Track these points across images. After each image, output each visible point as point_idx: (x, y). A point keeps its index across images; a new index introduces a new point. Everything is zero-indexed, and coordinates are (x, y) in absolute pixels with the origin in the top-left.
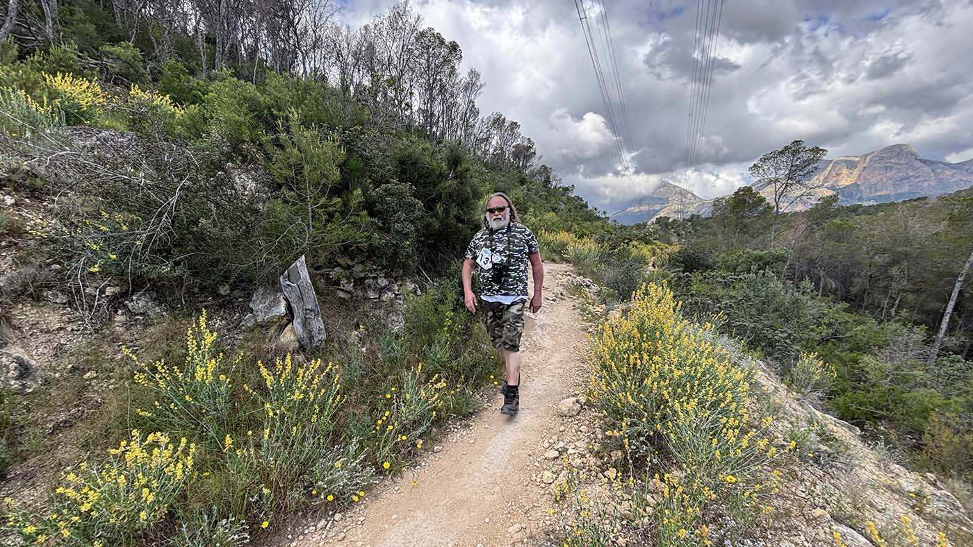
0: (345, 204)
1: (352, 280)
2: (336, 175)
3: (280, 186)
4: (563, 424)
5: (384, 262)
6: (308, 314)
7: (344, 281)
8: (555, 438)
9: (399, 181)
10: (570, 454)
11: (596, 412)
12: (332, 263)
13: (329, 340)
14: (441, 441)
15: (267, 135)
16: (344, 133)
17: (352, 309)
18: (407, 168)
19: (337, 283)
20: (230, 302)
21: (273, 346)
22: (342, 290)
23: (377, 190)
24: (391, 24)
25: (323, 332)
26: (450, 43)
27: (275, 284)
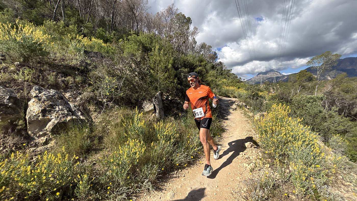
9: (185, 68)
24: (168, 12)
25: (164, 116)
26: (188, 18)
27: (149, 100)
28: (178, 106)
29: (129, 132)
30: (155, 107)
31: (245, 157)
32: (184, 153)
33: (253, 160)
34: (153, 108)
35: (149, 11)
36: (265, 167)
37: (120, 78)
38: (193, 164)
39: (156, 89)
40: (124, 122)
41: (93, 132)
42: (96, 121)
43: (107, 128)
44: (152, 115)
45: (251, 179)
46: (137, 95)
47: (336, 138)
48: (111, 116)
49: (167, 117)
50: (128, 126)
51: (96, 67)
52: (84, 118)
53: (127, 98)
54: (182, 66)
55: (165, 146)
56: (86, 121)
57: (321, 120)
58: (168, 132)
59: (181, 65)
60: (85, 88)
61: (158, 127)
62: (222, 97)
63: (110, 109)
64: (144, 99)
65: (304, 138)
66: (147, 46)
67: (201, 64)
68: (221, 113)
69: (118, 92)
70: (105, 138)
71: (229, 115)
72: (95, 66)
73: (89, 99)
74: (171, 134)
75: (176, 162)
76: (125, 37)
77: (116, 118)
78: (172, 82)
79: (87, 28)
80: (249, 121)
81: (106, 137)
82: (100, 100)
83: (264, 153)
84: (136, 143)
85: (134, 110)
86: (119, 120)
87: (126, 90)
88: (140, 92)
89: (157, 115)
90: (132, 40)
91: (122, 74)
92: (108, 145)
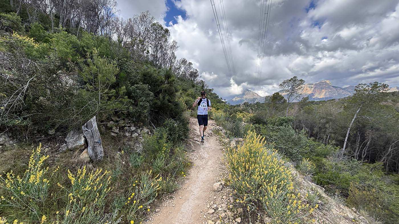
0: (117, 93)
1: (118, 128)
2: (114, 79)
3: (86, 83)
4: (215, 195)
5: (134, 120)
6: (95, 144)
7: (114, 128)
8: (212, 202)
9: (143, 83)
10: (219, 211)
11: (229, 188)
12: (109, 119)
13: (106, 156)
14: (159, 207)
15: (81, 59)
16: (119, 61)
17: (118, 141)
18: (147, 78)
19: (111, 128)
20: (54, 138)
21: (76, 161)
22: (113, 132)
23: (133, 87)
24: (141, 19)
26: (165, 29)
30: (86, 141)
34: (82, 141)
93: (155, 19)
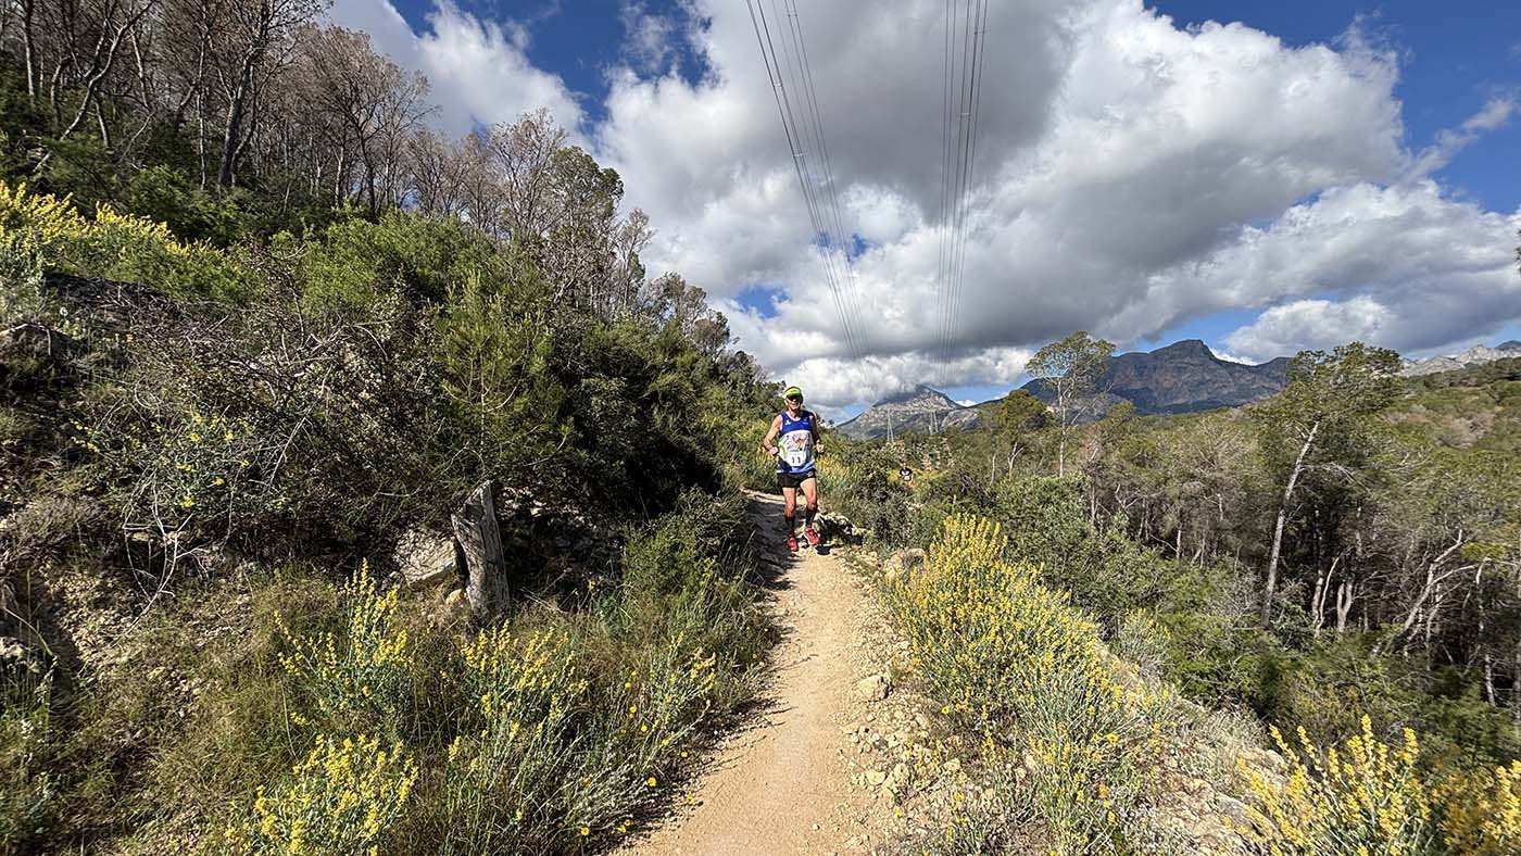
6: (490, 569)
11: (907, 693)
24: (519, 137)
25: (508, 598)
26: (606, 171)
27: (435, 525)
28: (574, 542)
29: (321, 702)
30: (461, 557)
31: (870, 741)
32: (615, 769)
33: (900, 749)
34: (451, 560)
35: (431, 124)
36: (944, 773)
37: (272, 421)
38: (659, 815)
39: (471, 469)
40: (286, 649)
41: (80, 727)
42: (106, 662)
43: (180, 692)
44: (446, 596)
45: (903, 835)
46: (369, 501)
47: (1136, 621)
48: (210, 623)
49: (526, 599)
50: (315, 665)
51: (120, 361)
52: (18, 651)
53: (312, 522)
54: (592, 369)
55: (519, 747)
56: (33, 667)
57: (1088, 563)
58: (534, 674)
59: (588, 362)
60: (38, 473)
61: (485, 657)
62: (758, 493)
63: (202, 584)
64: (407, 519)
65: (1056, 636)
66: (423, 274)
67: (672, 360)
68: (761, 560)
69: (257, 493)
70: (162, 751)
71: (791, 567)
72: (113, 353)
73: (65, 539)
74: (548, 684)
75: (577, 819)
76: (309, 227)
77: (242, 629)
78: (544, 438)
79: (68, 158)
80: (867, 586)
81: (171, 747)
82: (137, 537)
83: (933, 713)
84: (363, 757)
85: (351, 581)
86: (259, 642)
87: (306, 477)
88: (384, 489)
89: (473, 592)
90: (349, 244)
91: (285, 403)
92: (178, 788)
93: (568, 135)
